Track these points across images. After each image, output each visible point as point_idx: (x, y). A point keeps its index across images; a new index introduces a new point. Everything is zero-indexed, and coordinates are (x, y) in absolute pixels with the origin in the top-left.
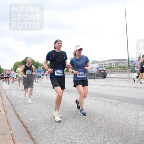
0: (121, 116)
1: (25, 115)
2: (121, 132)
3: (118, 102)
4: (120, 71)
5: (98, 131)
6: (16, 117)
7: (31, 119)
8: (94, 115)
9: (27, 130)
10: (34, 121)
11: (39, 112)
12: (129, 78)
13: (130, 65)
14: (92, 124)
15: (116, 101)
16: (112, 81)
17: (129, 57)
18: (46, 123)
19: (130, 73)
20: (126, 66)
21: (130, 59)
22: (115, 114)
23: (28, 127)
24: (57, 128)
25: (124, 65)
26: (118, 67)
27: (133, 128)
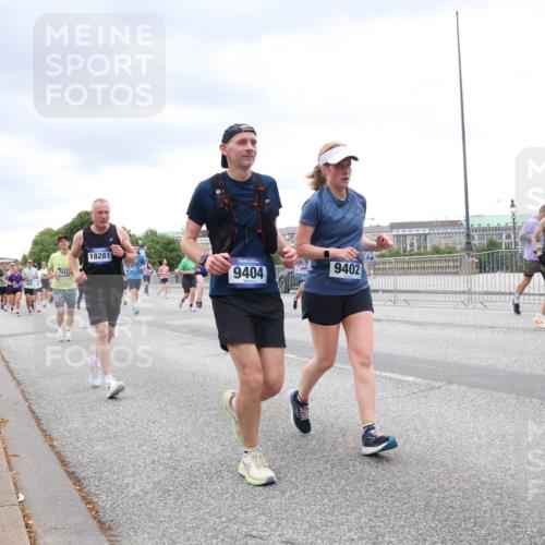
0: (439, 435)
1: (74, 432)
2: (436, 494)
3: (427, 381)
4: (436, 264)
5: (352, 491)
6: (39, 440)
7: (98, 448)
8: (336, 431)
9: (80, 490)
10: (107, 457)
11: (128, 422)
12: (469, 292)
13: (473, 242)
14: (329, 466)
15: (419, 380)
16: (404, 304)
17: (470, 214)
18: (153, 462)
19: (472, 273)
20: (458, 247)
21: (474, 223)
22: (416, 428)
23: (84, 478)
24: (196, 483)
25: (450, 242)
26: (429, 249)
27: (483, 479)
